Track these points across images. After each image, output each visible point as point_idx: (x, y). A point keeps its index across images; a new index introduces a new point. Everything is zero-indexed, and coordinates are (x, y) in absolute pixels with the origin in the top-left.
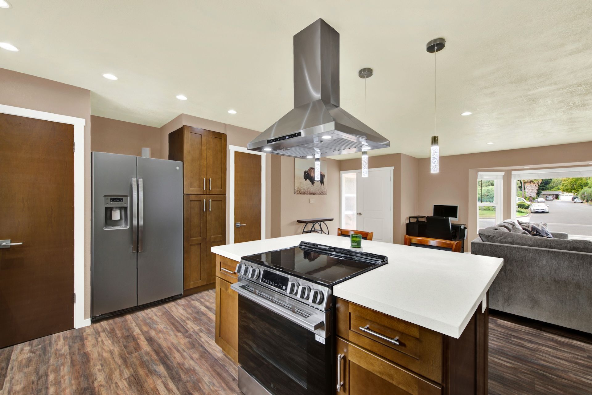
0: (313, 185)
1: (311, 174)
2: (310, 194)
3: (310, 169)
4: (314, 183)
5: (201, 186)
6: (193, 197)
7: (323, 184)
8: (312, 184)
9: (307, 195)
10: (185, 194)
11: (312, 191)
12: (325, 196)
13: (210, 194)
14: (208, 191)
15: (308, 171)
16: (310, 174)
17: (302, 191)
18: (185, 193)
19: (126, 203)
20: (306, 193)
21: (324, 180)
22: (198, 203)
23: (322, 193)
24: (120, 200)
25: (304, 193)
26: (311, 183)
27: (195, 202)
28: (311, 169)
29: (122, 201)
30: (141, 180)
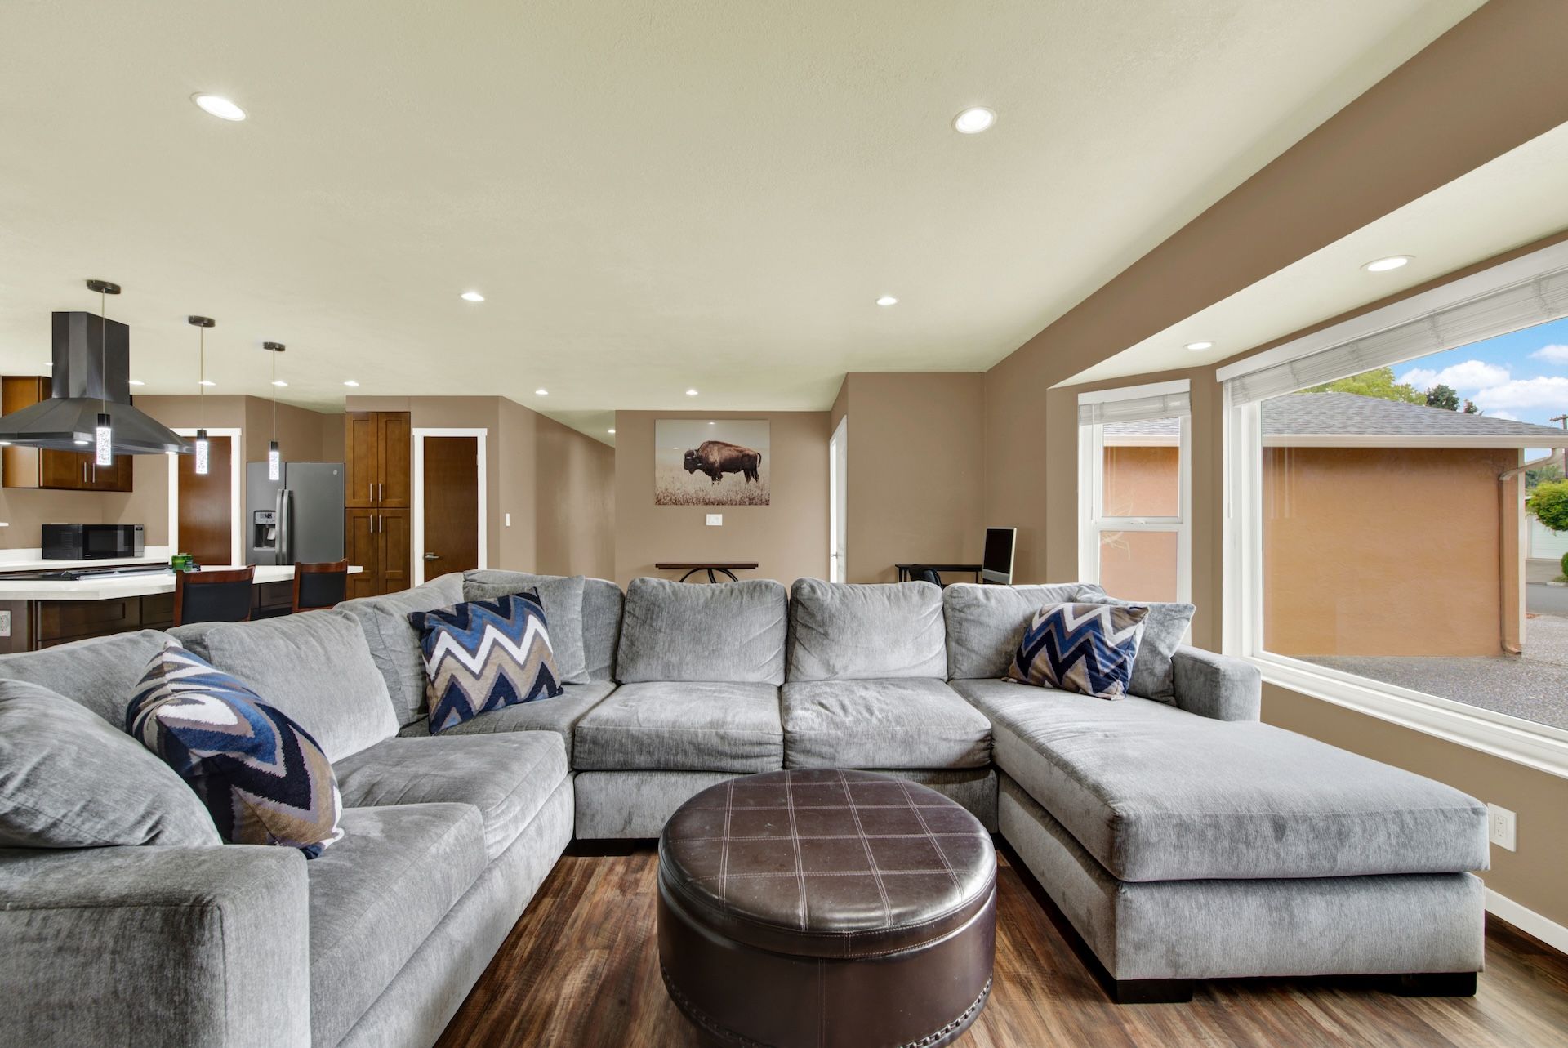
0: (716, 483)
1: (710, 456)
2: (707, 504)
3: (707, 446)
4: (721, 477)
5: (367, 496)
6: (356, 513)
7: (757, 478)
8: (714, 479)
9: (696, 507)
11: (713, 497)
12: (764, 507)
13: (382, 506)
14: (378, 502)
15: (697, 451)
16: (707, 458)
17: (680, 497)
18: (346, 506)
19: (274, 520)
20: (694, 500)
21: (758, 469)
22: (363, 520)
23: (750, 499)
25: (687, 502)
26: (710, 478)
27: (360, 519)
28: (711, 445)
29: (271, 517)
30: (286, 492)
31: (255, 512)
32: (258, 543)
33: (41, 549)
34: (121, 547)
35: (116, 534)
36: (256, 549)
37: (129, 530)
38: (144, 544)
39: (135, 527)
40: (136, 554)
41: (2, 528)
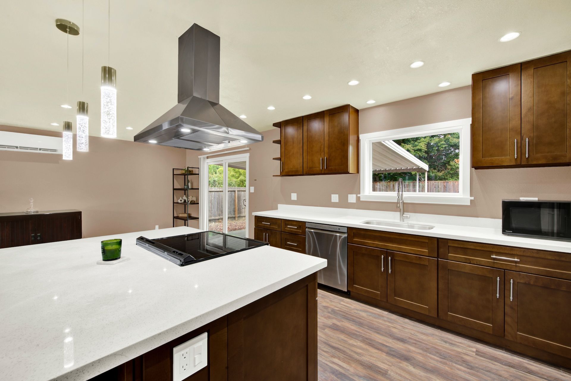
41: (471, 200)
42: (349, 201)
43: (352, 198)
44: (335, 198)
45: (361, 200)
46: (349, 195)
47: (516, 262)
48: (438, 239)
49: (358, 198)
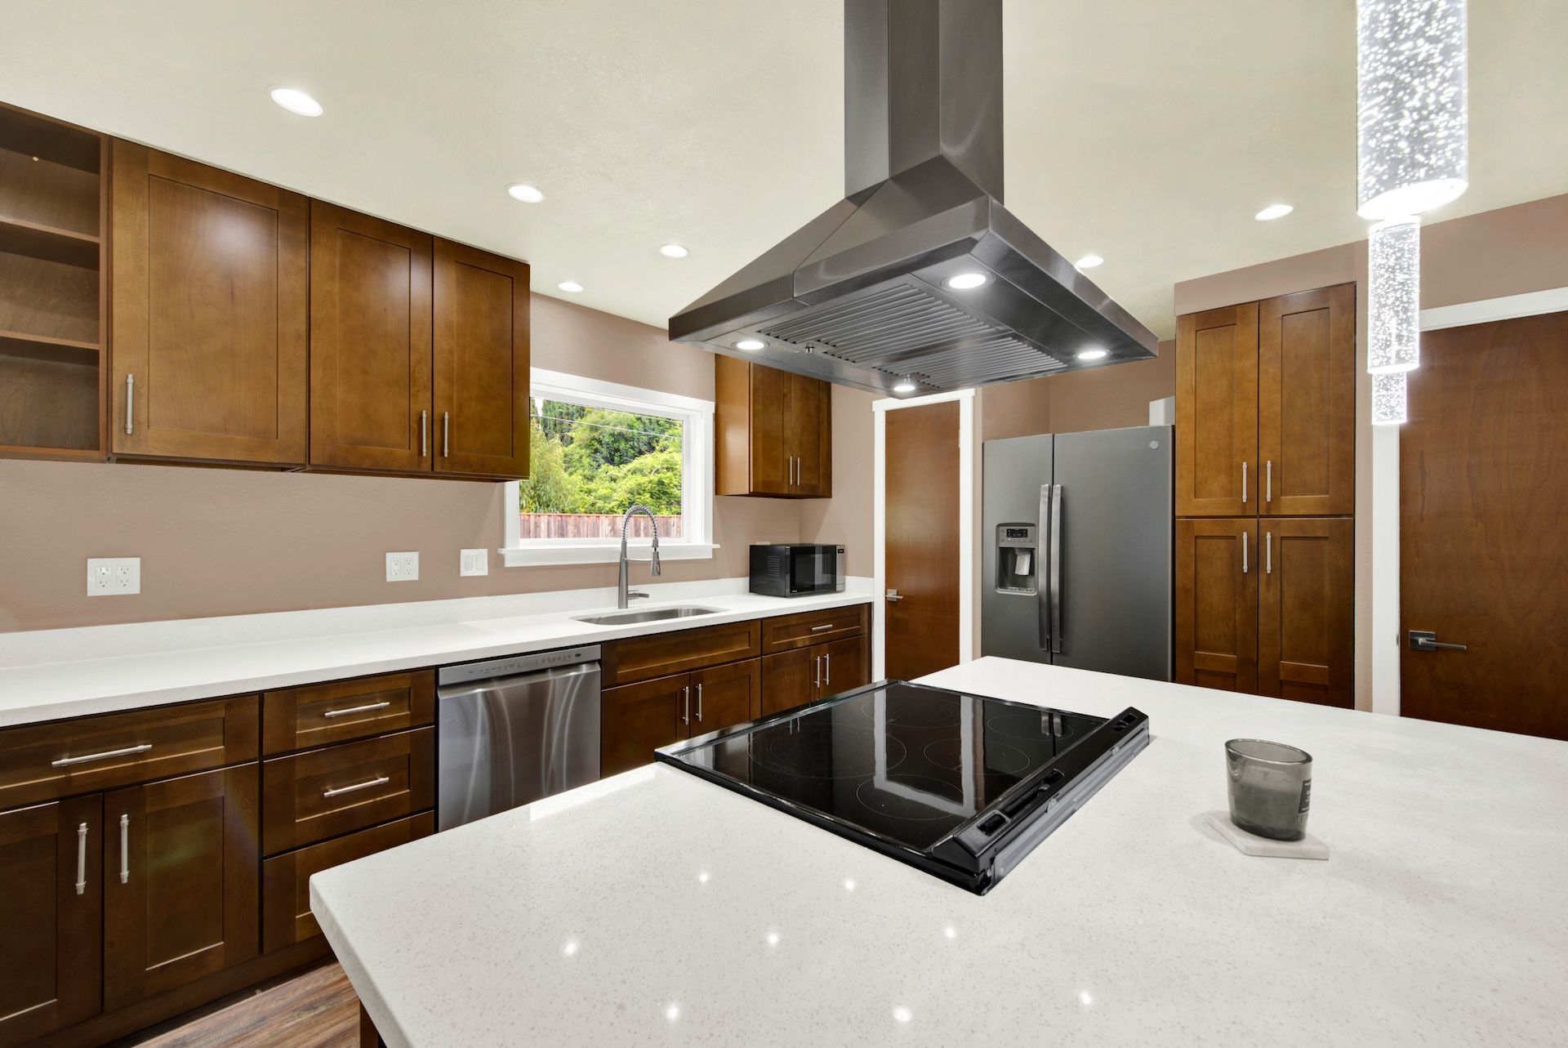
5: (1233, 491)
6: (1205, 528)
10: (1180, 517)
13: (1273, 513)
14: (1262, 505)
18: (1177, 514)
19: (1035, 539)
22: (1222, 544)
24: (1022, 533)
27: (1213, 541)
29: (1026, 536)
30: (1057, 487)
31: (999, 526)
32: (1002, 583)
33: (748, 578)
34: (820, 578)
35: (814, 558)
36: (1000, 591)
37: (831, 553)
38: (845, 573)
39: (838, 548)
40: (838, 589)
41: (714, 550)
42: (464, 573)
43: (474, 563)
44: (402, 566)
45: (508, 564)
46: (464, 553)
47: (827, 630)
48: (762, 620)
49: (496, 561)
